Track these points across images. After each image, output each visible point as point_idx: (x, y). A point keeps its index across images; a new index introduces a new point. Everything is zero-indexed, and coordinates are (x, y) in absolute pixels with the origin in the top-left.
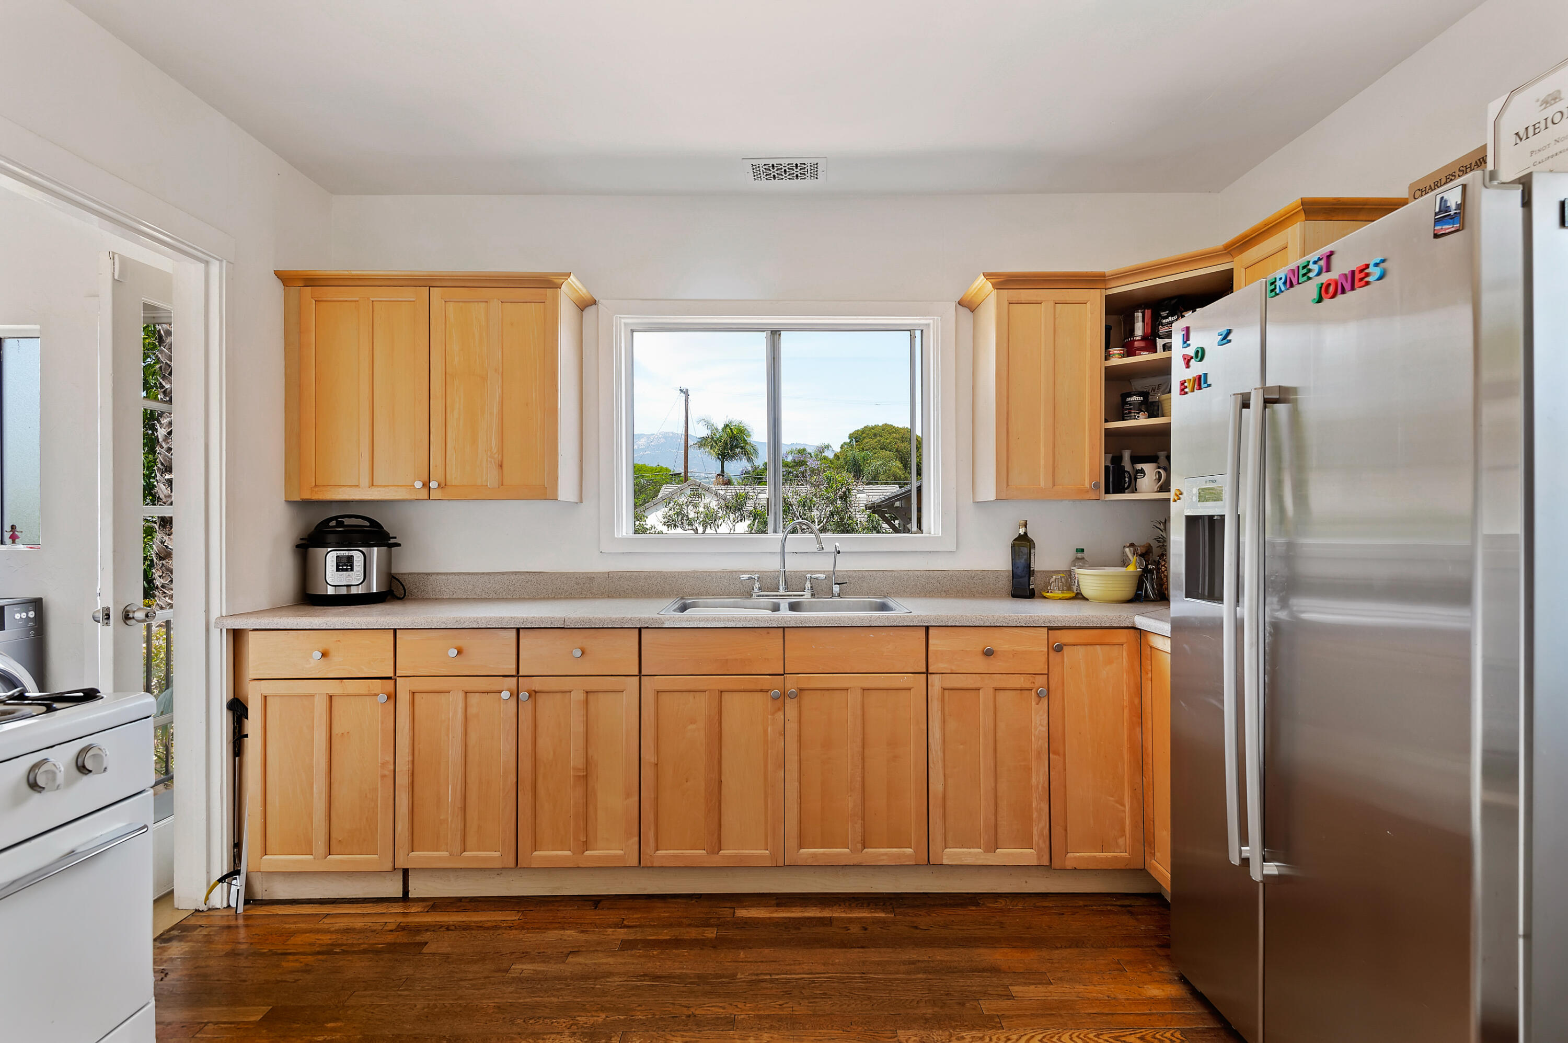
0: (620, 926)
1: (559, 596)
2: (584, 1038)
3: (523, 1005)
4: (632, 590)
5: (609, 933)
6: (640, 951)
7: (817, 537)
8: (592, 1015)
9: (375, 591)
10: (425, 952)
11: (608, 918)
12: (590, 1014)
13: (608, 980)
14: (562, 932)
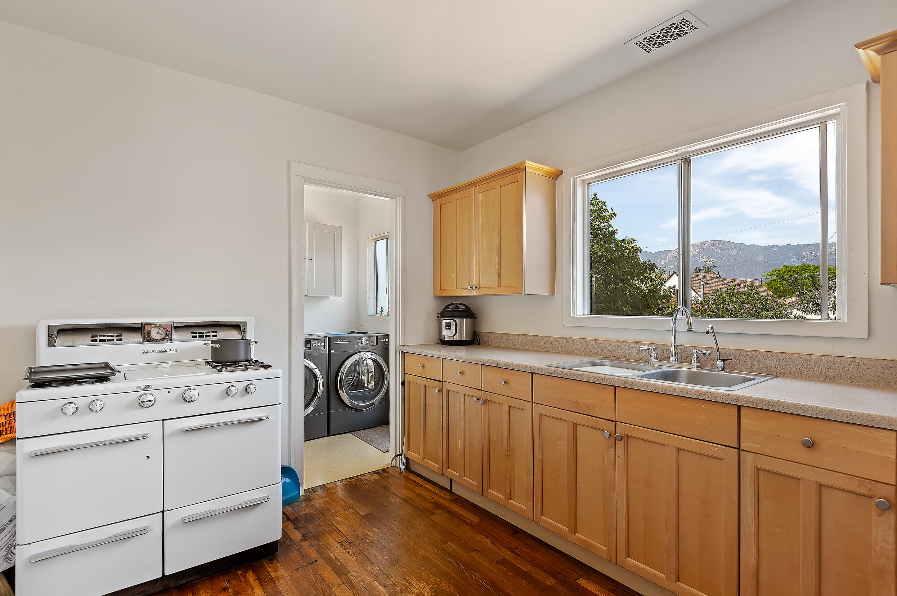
0: (512, 550)
1: (542, 350)
2: (433, 593)
3: (432, 562)
4: (579, 350)
5: (503, 551)
6: (505, 569)
7: (688, 320)
8: (449, 585)
9: (464, 340)
10: (431, 518)
11: (511, 543)
12: (448, 584)
13: (475, 574)
14: (484, 538)
